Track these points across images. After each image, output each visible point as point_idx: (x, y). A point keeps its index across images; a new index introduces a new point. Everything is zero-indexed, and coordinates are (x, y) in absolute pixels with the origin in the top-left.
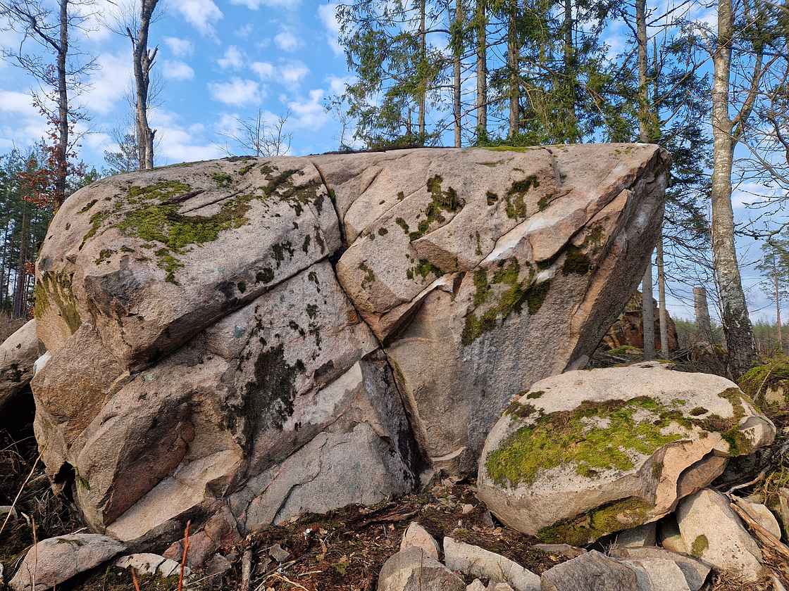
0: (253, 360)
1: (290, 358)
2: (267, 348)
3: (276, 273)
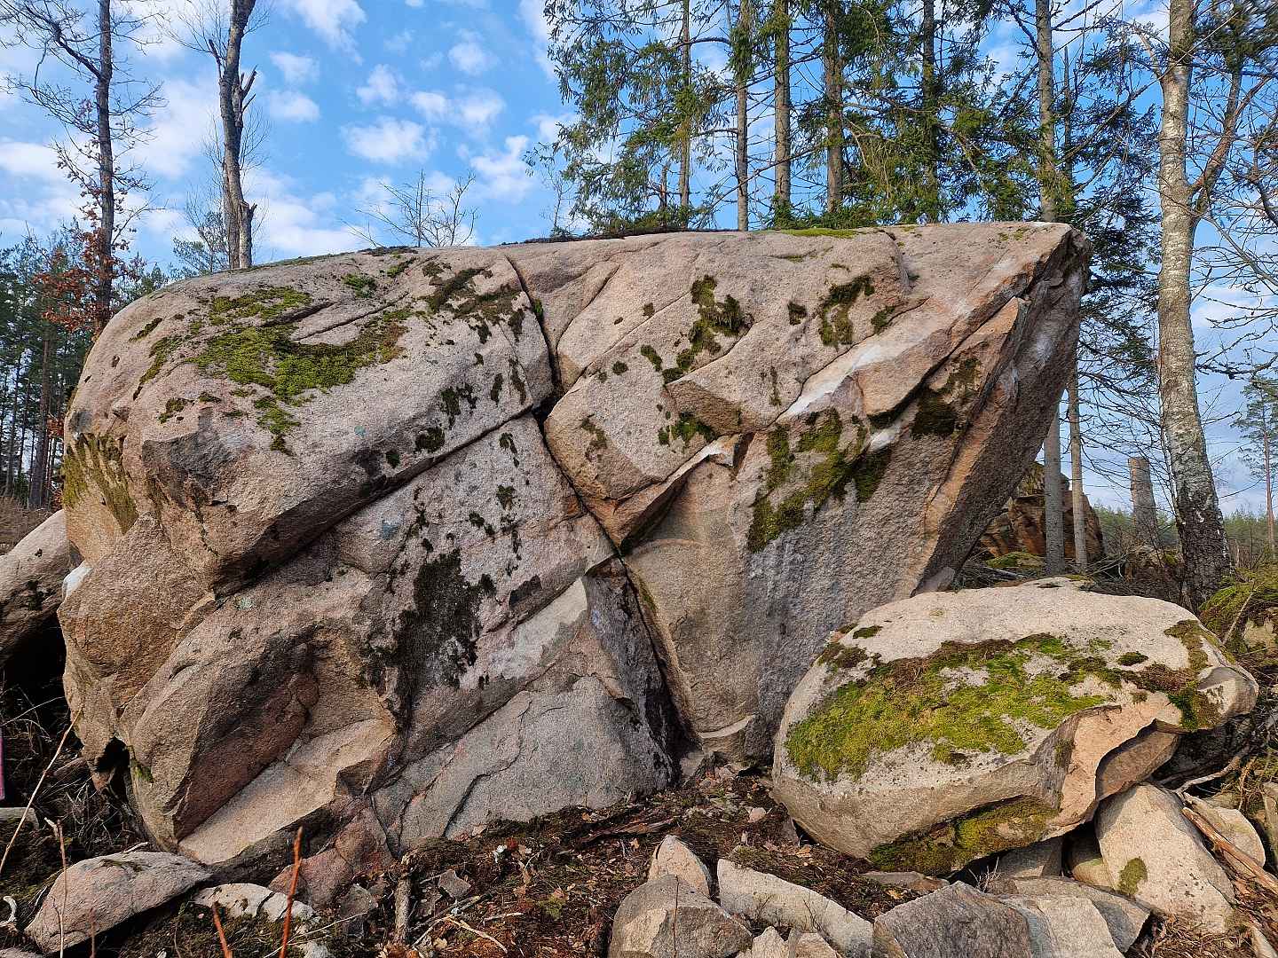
0: (412, 575)
1: (471, 572)
2: (433, 556)
3: (448, 434)
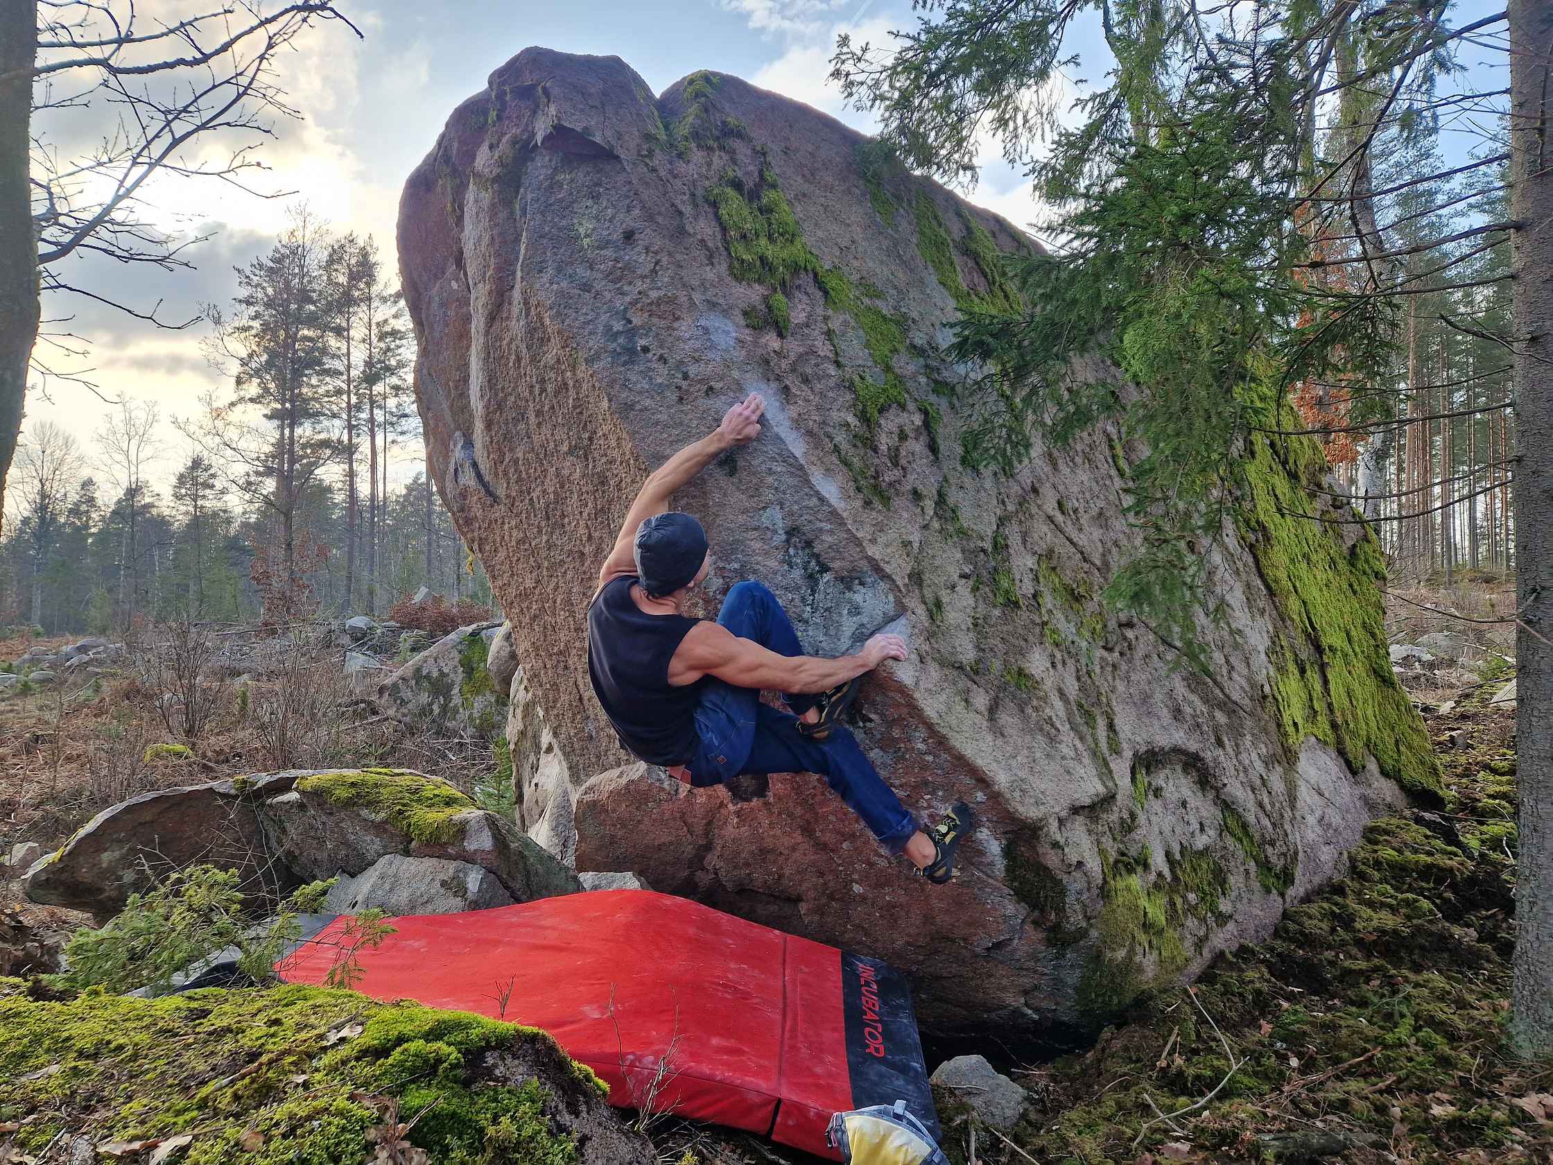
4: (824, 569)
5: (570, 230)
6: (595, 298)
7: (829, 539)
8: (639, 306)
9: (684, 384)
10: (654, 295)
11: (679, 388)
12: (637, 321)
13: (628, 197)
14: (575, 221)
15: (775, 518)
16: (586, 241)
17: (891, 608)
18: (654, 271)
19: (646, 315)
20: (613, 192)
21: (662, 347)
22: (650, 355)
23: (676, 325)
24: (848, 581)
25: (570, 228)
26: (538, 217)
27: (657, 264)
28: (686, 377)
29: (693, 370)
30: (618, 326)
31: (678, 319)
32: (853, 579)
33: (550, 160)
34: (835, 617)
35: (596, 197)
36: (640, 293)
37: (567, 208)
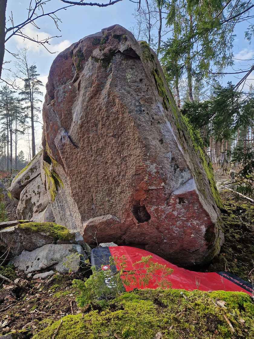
1: (33, 201)
2: (28, 198)
3: (31, 176)
4: (178, 167)
5: (125, 77)
6: (131, 96)
7: (180, 160)
8: (142, 99)
9: (153, 120)
10: (147, 97)
11: (151, 121)
12: (142, 103)
13: (142, 70)
14: (126, 74)
15: (170, 155)
16: (129, 80)
17: (189, 177)
18: (147, 91)
19: (144, 102)
20: (138, 68)
21: (148, 110)
22: (145, 112)
23: (152, 105)
24: (182, 170)
25: (125, 76)
26: (116, 72)
27: (148, 89)
28: (153, 118)
29: (155, 117)
30: (137, 104)
31: (152, 104)
32: (183, 170)
33: (121, 57)
34: (178, 179)
35: (132, 69)
36: (143, 96)
37: (124, 71)
